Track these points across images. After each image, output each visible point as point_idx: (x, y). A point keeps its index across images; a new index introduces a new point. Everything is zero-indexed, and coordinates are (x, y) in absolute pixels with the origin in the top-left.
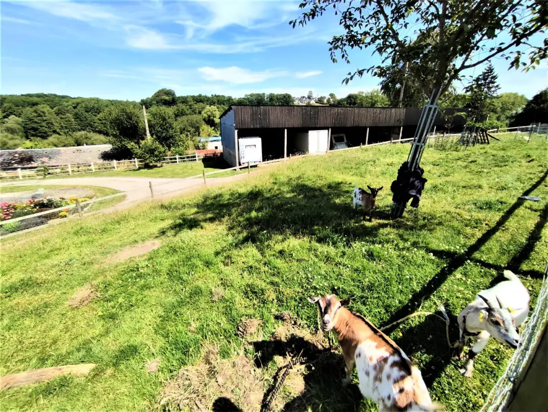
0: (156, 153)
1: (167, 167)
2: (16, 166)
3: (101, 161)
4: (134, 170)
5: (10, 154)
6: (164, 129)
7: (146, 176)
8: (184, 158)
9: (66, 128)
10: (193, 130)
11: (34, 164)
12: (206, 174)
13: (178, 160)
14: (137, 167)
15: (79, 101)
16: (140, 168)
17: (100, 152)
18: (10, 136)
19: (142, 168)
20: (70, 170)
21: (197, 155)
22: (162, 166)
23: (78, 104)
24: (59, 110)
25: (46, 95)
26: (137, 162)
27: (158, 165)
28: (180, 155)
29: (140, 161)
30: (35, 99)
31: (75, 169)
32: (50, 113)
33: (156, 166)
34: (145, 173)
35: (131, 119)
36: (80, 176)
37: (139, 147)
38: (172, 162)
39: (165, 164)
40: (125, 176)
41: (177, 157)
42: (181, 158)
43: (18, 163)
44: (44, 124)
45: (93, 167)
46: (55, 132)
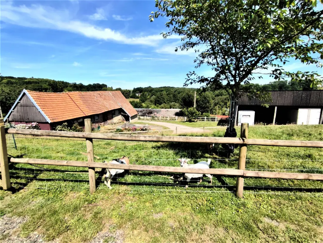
0: (194, 115)
1: (199, 122)
2: (147, 115)
3: (174, 116)
4: (183, 122)
5: (147, 110)
6: (205, 103)
7: (186, 126)
8: (209, 119)
9: (169, 100)
10: (223, 104)
11: (152, 115)
12: (205, 128)
13: (205, 120)
14: (185, 120)
15: (177, 89)
16: (186, 121)
17: (175, 112)
18: (150, 103)
19: (188, 122)
20: (160, 118)
21: (216, 118)
22: (197, 122)
23: (176, 90)
24: (169, 93)
25: (166, 87)
26: (186, 118)
27: (195, 121)
28: (207, 117)
29: (187, 118)
30: (163, 89)
31: (162, 118)
32: (165, 95)
33: (194, 121)
34: (187, 124)
35: (189, 98)
36: (162, 122)
37: (187, 111)
38: (202, 120)
39: (198, 121)
40: (178, 124)
41: (205, 118)
42: (207, 119)
43: (147, 114)
44: (162, 99)
45: (168, 118)
46: (165, 102)
